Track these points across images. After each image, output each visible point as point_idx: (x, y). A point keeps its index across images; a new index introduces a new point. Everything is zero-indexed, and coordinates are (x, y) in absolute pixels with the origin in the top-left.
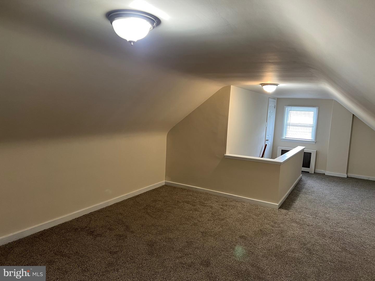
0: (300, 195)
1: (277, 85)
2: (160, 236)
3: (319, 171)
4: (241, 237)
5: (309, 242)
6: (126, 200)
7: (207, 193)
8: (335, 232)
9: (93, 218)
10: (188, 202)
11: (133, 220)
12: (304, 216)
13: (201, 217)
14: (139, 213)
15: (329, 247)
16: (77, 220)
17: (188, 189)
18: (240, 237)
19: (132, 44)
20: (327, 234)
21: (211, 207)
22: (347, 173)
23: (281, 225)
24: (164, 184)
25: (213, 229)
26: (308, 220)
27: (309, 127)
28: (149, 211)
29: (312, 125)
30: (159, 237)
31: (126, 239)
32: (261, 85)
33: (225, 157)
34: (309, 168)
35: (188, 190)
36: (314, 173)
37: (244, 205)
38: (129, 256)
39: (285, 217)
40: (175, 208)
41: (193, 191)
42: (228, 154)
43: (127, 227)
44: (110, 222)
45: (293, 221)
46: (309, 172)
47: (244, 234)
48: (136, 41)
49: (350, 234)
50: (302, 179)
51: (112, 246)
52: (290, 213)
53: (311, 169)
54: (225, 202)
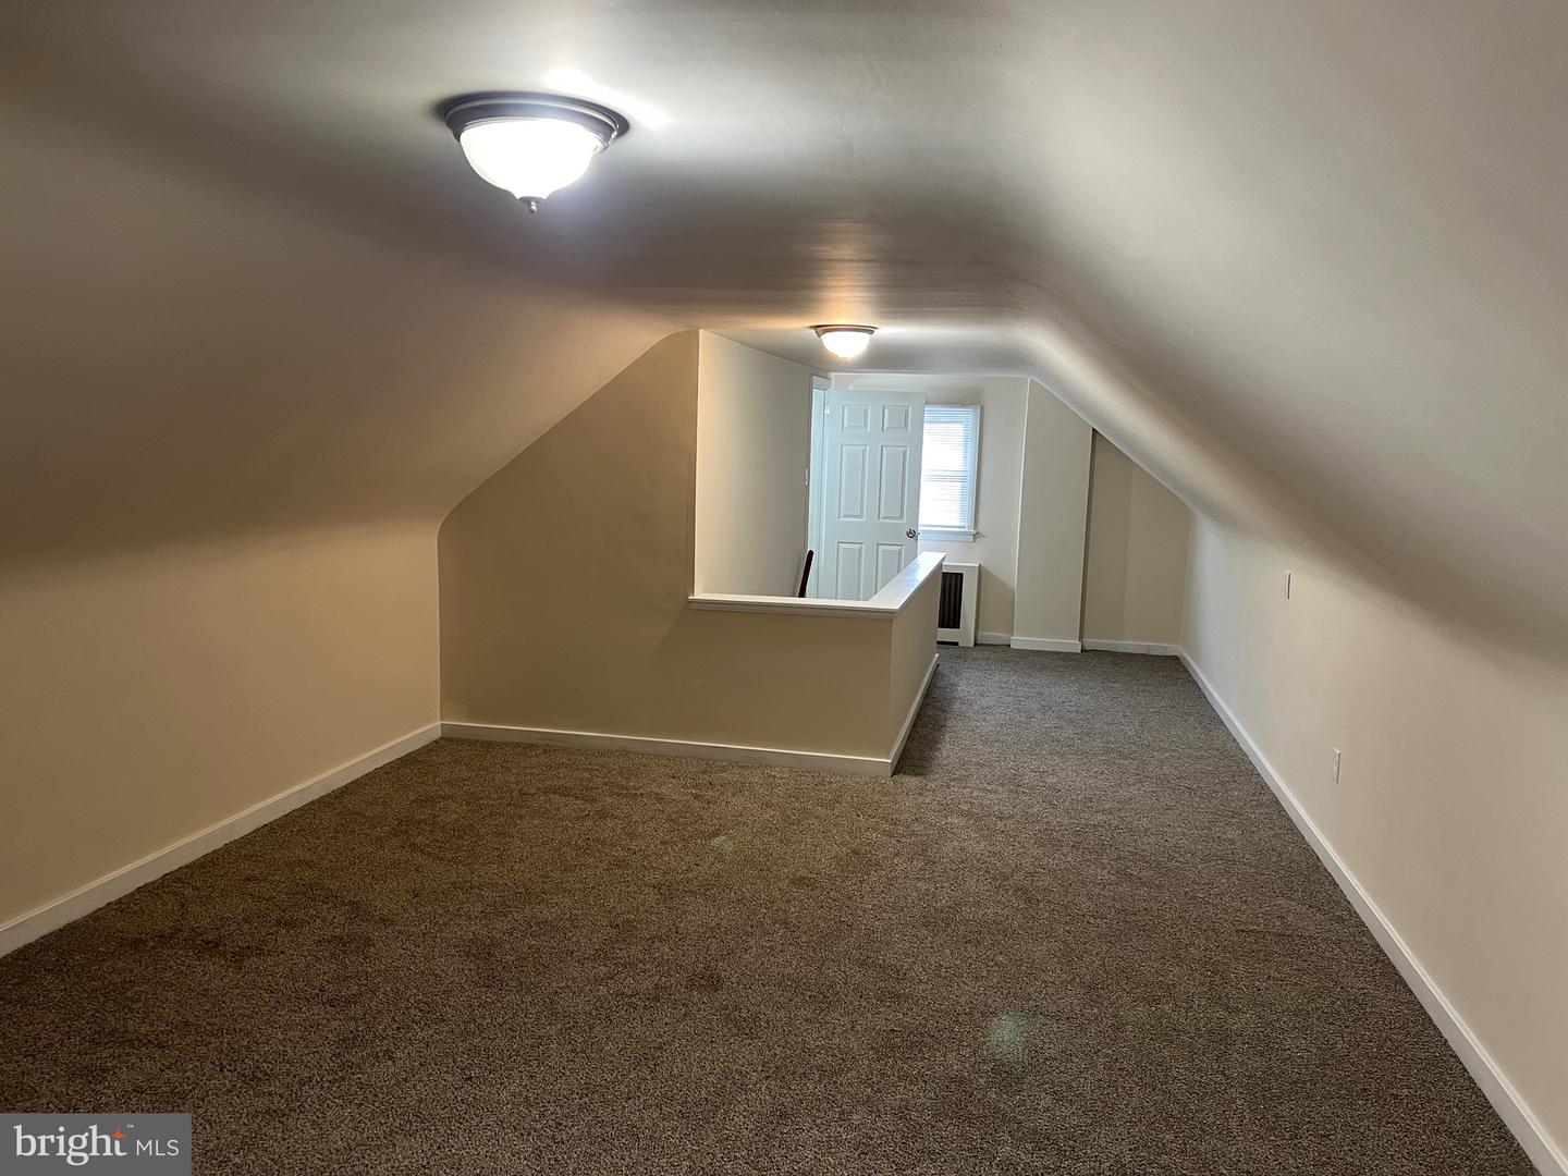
0: (949, 724)
1: (869, 330)
2: (503, 921)
3: (992, 635)
4: (798, 882)
5: (1018, 868)
6: (302, 808)
7: (625, 752)
8: (1087, 826)
9: (188, 892)
10: (563, 792)
11: (368, 880)
12: (979, 789)
13: (632, 836)
14: (381, 852)
15: (1079, 874)
16: (121, 906)
17: (546, 742)
18: (793, 882)
19: (534, 208)
20: (1063, 836)
21: (659, 798)
22: (1081, 638)
23: (916, 827)
24: (437, 734)
25: (689, 870)
26: (996, 802)
27: (952, 479)
28: (418, 840)
29: (960, 474)
30: (501, 925)
31: (373, 950)
32: (813, 331)
33: (691, 606)
34: (958, 627)
35: (548, 747)
36: (975, 645)
37: (774, 777)
38: (412, 1001)
39: (920, 799)
40: (521, 817)
41: (568, 748)
42: (700, 593)
43: (355, 906)
44: (271, 896)
45: (947, 809)
46: (957, 644)
47: (803, 872)
48: (545, 197)
49: (1131, 830)
50: (940, 668)
51: (328, 982)
52: (932, 785)
53: (965, 634)
54: (704, 772)
